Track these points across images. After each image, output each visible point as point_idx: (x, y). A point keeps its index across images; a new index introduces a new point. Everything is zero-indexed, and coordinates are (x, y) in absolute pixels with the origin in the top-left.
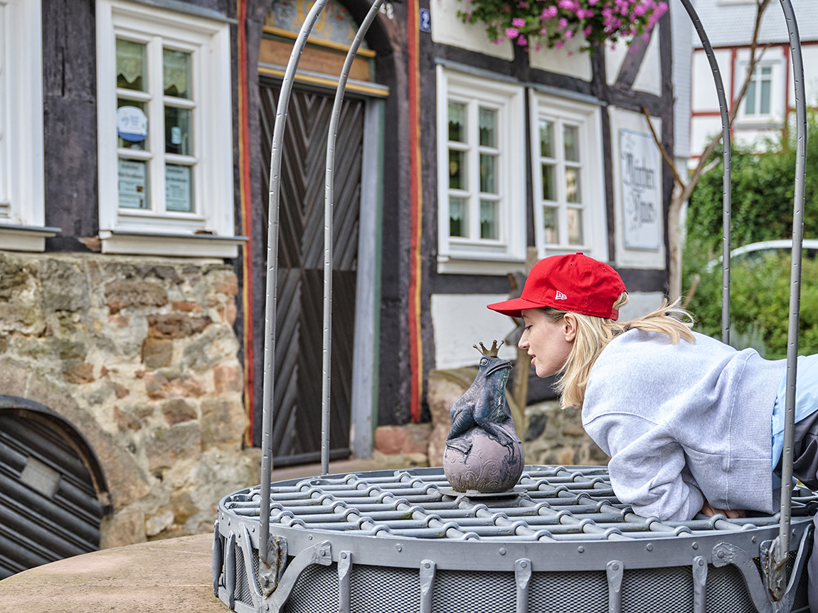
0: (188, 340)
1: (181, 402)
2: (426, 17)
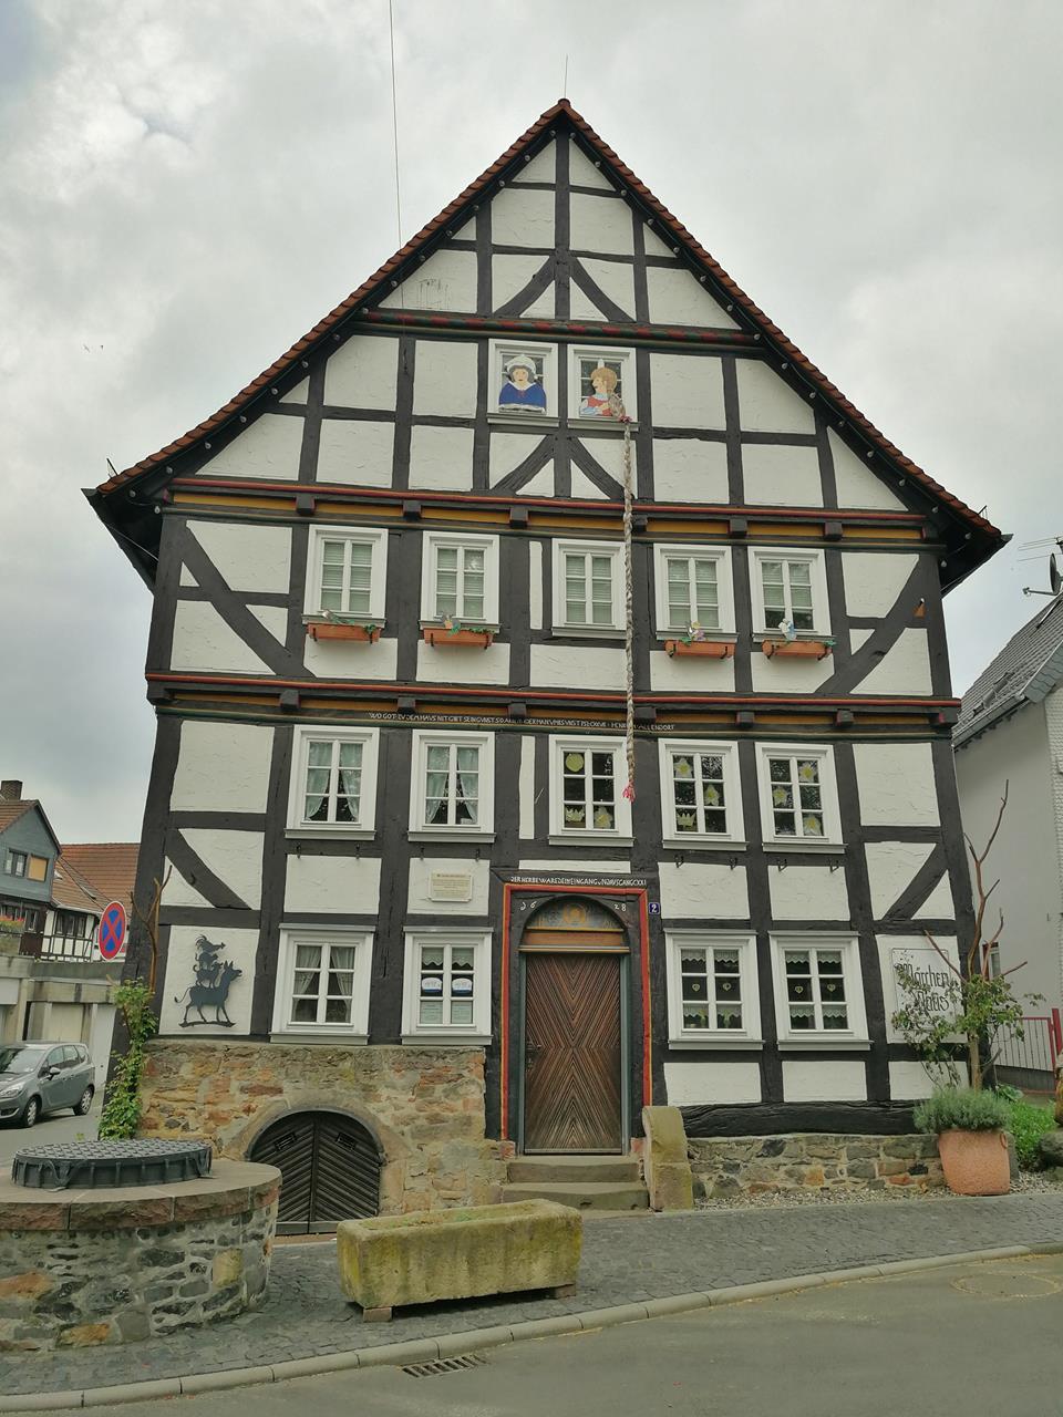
0: (445, 1085)
1: (438, 1114)
2: (654, 906)
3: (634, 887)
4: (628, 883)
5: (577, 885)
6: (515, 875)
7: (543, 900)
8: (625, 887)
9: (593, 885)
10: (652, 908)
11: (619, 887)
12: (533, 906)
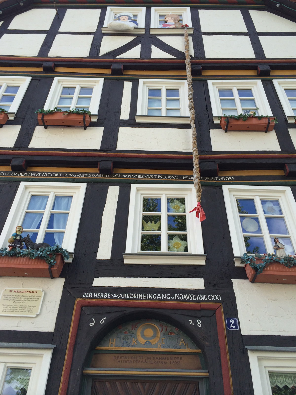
2: (232, 322)
3: (208, 301)
4: (202, 297)
5: (150, 299)
6: (88, 291)
7: (114, 316)
8: (199, 301)
9: (166, 300)
10: (229, 324)
11: (193, 301)
12: (102, 321)
